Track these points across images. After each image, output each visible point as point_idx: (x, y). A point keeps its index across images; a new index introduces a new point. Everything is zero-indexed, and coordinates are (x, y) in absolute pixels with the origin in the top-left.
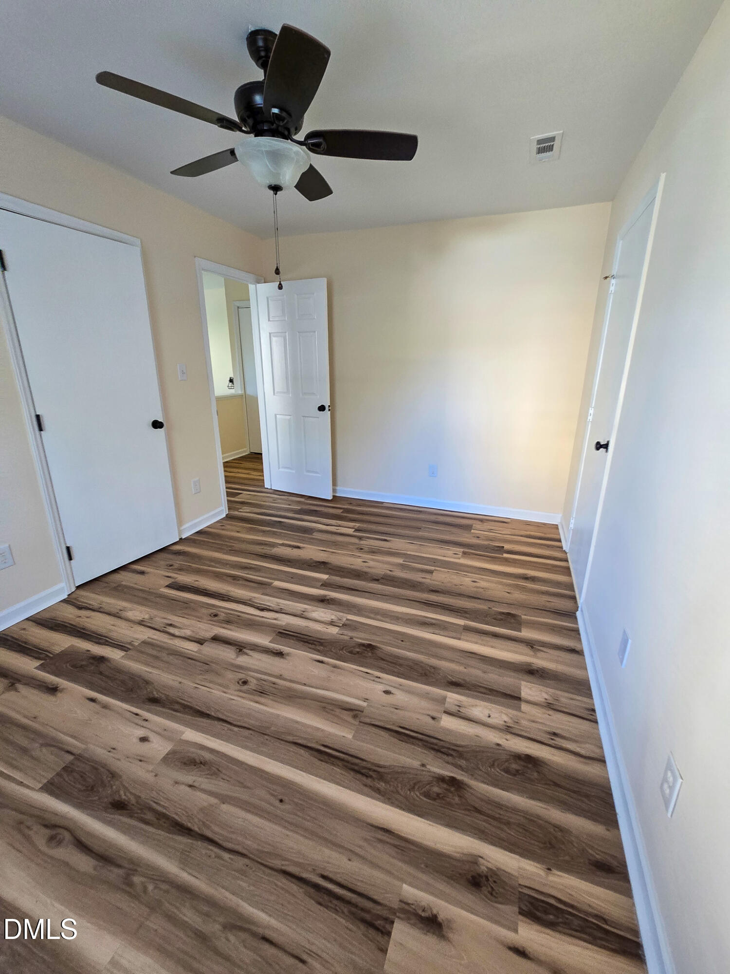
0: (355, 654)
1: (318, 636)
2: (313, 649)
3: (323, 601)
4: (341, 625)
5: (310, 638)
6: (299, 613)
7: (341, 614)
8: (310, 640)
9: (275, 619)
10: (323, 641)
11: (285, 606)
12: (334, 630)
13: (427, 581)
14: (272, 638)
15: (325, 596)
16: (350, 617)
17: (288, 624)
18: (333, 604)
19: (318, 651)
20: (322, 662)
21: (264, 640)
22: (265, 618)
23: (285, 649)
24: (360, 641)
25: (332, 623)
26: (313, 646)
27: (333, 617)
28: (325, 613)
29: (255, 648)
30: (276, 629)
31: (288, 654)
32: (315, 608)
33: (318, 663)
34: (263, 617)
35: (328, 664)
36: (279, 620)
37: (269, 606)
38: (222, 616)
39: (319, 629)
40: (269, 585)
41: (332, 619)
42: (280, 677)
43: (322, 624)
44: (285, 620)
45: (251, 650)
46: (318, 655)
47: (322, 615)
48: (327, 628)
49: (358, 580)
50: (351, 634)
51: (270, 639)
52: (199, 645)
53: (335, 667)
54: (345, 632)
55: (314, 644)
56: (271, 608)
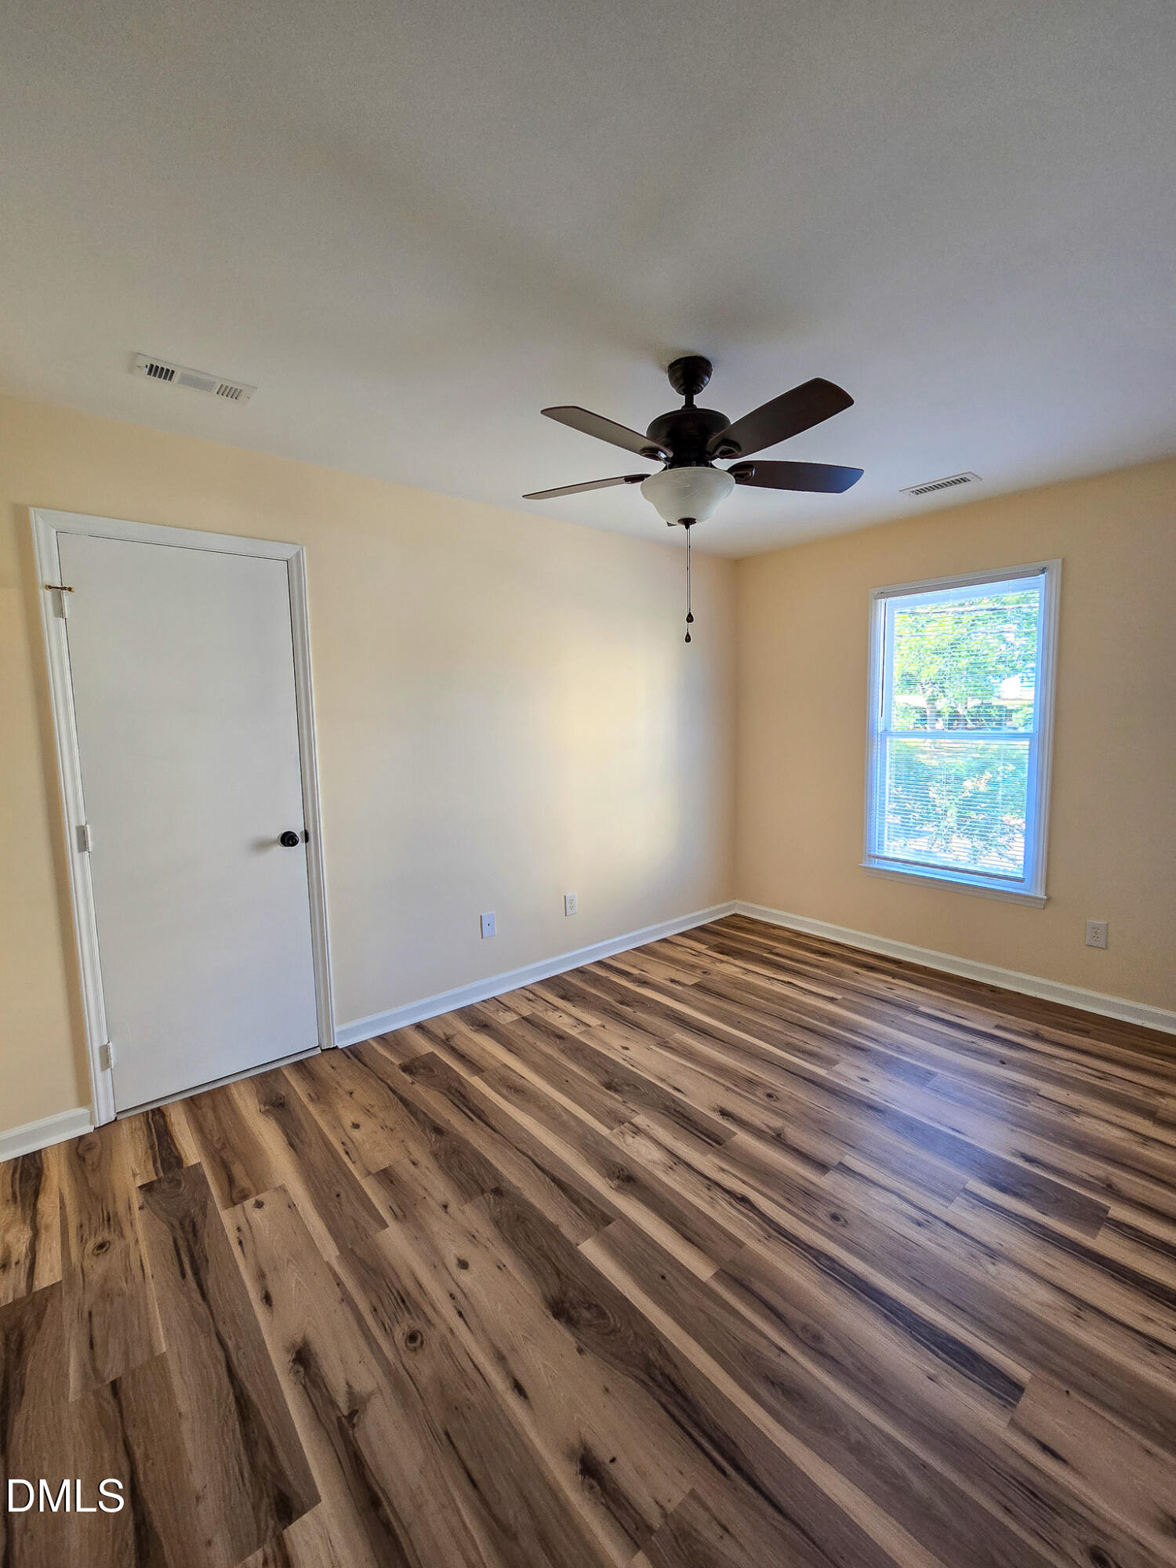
0: (632, 1085)
1: (667, 1121)
2: (679, 1105)
3: (627, 1178)
4: (626, 1124)
5: (677, 1120)
6: (681, 1169)
7: (615, 1141)
8: (679, 1118)
9: (723, 1170)
10: (662, 1111)
11: (701, 1193)
12: (641, 1120)
13: (420, 1153)
14: (733, 1139)
15: (618, 1189)
16: (604, 1131)
17: (704, 1153)
18: (615, 1164)
19: (674, 1101)
20: (675, 1088)
21: (743, 1138)
22: (740, 1179)
23: (716, 1117)
24: (616, 1096)
25: (637, 1131)
26: (678, 1109)
27: (629, 1140)
28: (638, 1152)
29: (757, 1132)
30: (722, 1150)
31: (714, 1110)
32: (650, 1168)
33: (680, 1088)
34: (744, 1182)
35: (669, 1085)
36: (714, 1164)
37: (731, 1204)
38: (822, 1212)
39: (660, 1129)
40: (723, 1275)
41: (633, 1137)
42: (728, 1089)
43: (653, 1135)
44: (706, 1162)
45: (762, 1131)
46: (677, 1098)
47: (644, 1150)
48: (648, 1126)
49: (531, 1206)
50: (622, 1109)
51: (735, 1138)
52: (844, 1162)
53: (663, 1080)
54: (627, 1112)
55: (675, 1111)
56: (727, 1197)
